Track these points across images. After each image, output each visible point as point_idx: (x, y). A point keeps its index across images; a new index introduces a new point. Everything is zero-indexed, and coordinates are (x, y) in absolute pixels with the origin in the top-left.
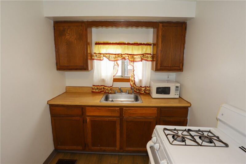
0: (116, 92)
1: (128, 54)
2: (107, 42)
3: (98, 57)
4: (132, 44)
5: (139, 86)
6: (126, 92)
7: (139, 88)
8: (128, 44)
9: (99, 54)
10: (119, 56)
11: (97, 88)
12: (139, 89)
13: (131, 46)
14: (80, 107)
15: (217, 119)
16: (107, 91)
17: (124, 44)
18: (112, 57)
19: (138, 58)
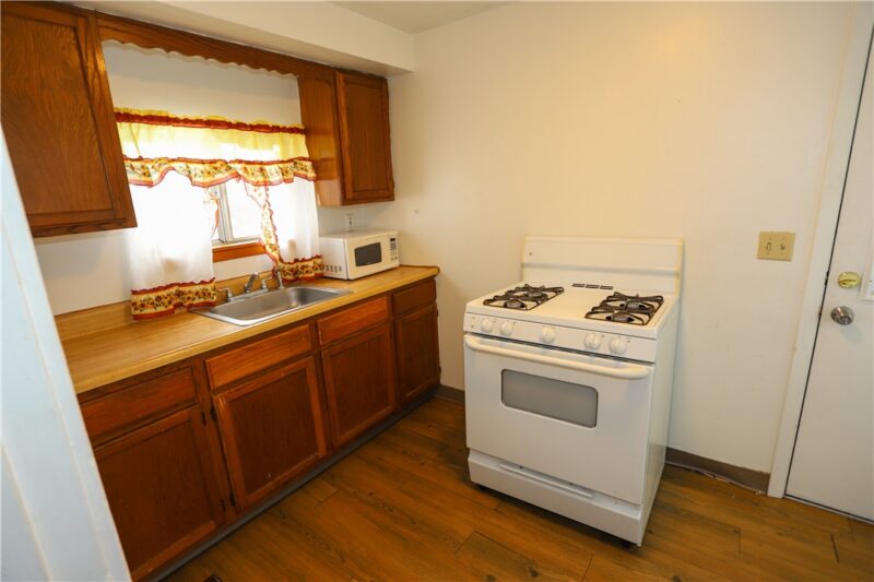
0: (230, 295)
1: (240, 162)
2: (163, 115)
3: (140, 172)
4: (252, 128)
5: (292, 261)
6: (262, 288)
7: (294, 266)
8: (240, 126)
9: (140, 159)
10: (216, 168)
11: (159, 298)
12: (292, 270)
13: (251, 134)
14: (179, 370)
15: (523, 266)
16: (197, 301)
17: (229, 125)
18: (198, 172)
19: (273, 172)
